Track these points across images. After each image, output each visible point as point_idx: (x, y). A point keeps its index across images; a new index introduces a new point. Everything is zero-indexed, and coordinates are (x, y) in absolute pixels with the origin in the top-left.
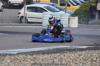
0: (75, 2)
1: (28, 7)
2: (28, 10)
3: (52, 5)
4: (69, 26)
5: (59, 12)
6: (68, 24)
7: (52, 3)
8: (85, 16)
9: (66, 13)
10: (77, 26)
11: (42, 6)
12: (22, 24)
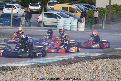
0: (81, 9)
1: (45, 14)
2: (45, 16)
3: (64, 12)
4: (77, 30)
5: (69, 17)
6: (77, 28)
7: (64, 11)
8: (89, 21)
9: (74, 19)
10: (84, 30)
11: (56, 13)
12: (41, 28)
